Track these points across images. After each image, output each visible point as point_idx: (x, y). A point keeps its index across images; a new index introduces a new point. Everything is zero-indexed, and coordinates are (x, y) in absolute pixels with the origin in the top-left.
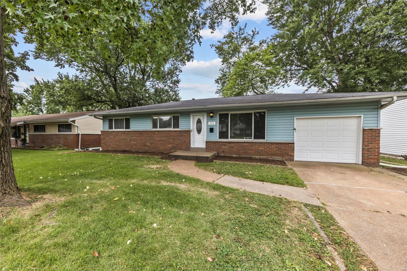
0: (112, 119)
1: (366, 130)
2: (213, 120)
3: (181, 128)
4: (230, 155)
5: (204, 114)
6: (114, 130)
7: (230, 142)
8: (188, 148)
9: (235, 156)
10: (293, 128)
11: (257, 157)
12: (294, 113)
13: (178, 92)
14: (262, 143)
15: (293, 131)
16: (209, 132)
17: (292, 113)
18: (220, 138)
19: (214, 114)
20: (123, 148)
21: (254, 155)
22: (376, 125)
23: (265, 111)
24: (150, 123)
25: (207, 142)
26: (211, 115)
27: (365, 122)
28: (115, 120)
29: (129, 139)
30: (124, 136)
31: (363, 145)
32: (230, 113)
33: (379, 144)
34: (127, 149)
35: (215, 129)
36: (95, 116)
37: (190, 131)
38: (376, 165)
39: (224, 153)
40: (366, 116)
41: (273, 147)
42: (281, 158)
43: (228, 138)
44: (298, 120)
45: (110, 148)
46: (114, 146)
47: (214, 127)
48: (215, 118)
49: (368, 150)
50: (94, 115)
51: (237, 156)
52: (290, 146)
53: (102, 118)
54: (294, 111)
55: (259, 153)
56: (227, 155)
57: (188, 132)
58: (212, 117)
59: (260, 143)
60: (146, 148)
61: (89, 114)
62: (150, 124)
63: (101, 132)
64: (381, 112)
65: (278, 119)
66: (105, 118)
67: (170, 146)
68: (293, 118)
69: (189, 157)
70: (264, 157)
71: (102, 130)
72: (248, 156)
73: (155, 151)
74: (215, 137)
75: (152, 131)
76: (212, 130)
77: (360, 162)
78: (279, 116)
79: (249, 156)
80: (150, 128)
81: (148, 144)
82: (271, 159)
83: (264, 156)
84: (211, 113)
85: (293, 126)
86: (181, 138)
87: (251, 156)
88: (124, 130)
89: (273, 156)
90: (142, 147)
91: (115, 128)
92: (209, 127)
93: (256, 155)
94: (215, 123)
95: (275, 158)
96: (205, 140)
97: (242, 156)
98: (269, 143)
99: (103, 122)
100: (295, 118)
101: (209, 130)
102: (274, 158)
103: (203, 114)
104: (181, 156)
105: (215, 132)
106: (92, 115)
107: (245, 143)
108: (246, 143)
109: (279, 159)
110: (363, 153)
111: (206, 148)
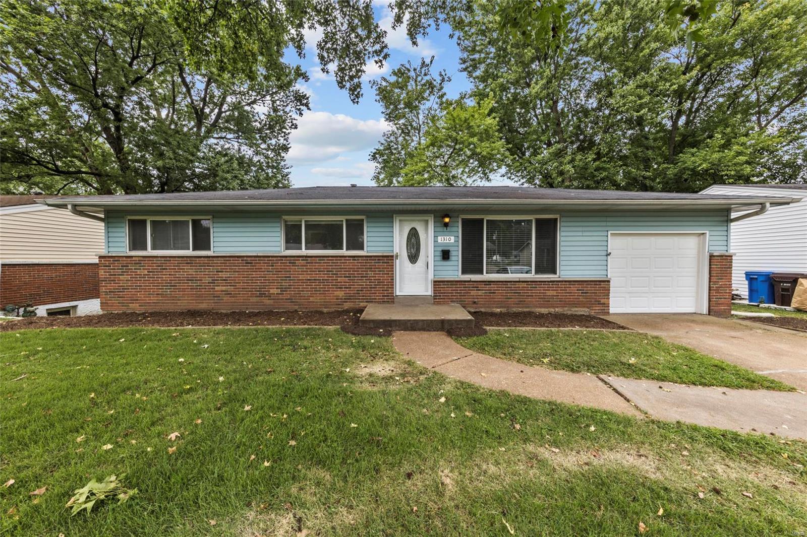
0: (144, 222)
1: (714, 256)
2: (450, 233)
3: (369, 249)
4: (489, 310)
5: (429, 219)
6: (150, 252)
7: (489, 282)
8: (389, 299)
9: (499, 310)
10: (605, 253)
11: (544, 311)
12: (609, 224)
13: (286, 171)
14: (554, 281)
15: (605, 258)
16: (439, 258)
17: (604, 224)
18: (464, 272)
19: (453, 219)
20: (185, 304)
21: (537, 307)
22: (725, 248)
23: (557, 216)
24: (278, 234)
25: (436, 283)
26: (447, 220)
27: (711, 243)
28: (154, 223)
29: (207, 280)
30: (191, 271)
31: (710, 282)
32: (487, 218)
33: (730, 280)
34: (203, 306)
35: (452, 253)
36: (78, 210)
37: (393, 256)
38: (726, 314)
39: (475, 305)
40: (713, 233)
41: (574, 288)
42: (587, 310)
43: (482, 273)
44: (614, 238)
45: (135, 307)
46: (154, 299)
47: (451, 249)
48: (455, 229)
49: (717, 290)
50: (75, 206)
51: (504, 310)
52: (602, 287)
53: (102, 216)
54: (608, 219)
55: (547, 303)
56: (483, 310)
57: (388, 260)
58: (446, 225)
59: (548, 282)
60: (267, 302)
61: (51, 201)
62: (278, 239)
63: (100, 257)
64: (732, 227)
65: (580, 234)
66: (112, 216)
67: (341, 294)
68: (605, 234)
69: (420, 324)
70: (557, 309)
71: (104, 252)
72: (525, 310)
73: (296, 307)
74: (454, 271)
75: (286, 257)
76: (446, 255)
77: (705, 310)
78: (580, 229)
79: (527, 310)
80: (278, 249)
81: (272, 291)
82: (569, 313)
83: (557, 307)
84: (447, 216)
85: (605, 248)
86: (371, 274)
87: (533, 310)
88: (190, 252)
89: (573, 307)
90: (254, 300)
91: (154, 248)
92: (440, 249)
93: (540, 307)
94: (452, 239)
95: (577, 311)
96: (431, 276)
97: (514, 310)
98: (566, 281)
99: (107, 227)
100: (609, 233)
101: (439, 254)
102: (575, 311)
103: (426, 218)
104: (399, 321)
105: (452, 258)
106: (64, 206)
107: (519, 282)
108: (523, 282)
109: (584, 311)
110: (709, 296)
111: (435, 297)
